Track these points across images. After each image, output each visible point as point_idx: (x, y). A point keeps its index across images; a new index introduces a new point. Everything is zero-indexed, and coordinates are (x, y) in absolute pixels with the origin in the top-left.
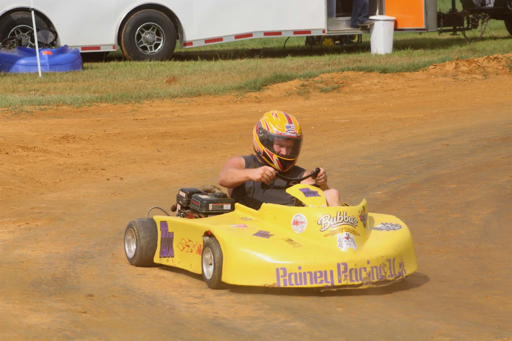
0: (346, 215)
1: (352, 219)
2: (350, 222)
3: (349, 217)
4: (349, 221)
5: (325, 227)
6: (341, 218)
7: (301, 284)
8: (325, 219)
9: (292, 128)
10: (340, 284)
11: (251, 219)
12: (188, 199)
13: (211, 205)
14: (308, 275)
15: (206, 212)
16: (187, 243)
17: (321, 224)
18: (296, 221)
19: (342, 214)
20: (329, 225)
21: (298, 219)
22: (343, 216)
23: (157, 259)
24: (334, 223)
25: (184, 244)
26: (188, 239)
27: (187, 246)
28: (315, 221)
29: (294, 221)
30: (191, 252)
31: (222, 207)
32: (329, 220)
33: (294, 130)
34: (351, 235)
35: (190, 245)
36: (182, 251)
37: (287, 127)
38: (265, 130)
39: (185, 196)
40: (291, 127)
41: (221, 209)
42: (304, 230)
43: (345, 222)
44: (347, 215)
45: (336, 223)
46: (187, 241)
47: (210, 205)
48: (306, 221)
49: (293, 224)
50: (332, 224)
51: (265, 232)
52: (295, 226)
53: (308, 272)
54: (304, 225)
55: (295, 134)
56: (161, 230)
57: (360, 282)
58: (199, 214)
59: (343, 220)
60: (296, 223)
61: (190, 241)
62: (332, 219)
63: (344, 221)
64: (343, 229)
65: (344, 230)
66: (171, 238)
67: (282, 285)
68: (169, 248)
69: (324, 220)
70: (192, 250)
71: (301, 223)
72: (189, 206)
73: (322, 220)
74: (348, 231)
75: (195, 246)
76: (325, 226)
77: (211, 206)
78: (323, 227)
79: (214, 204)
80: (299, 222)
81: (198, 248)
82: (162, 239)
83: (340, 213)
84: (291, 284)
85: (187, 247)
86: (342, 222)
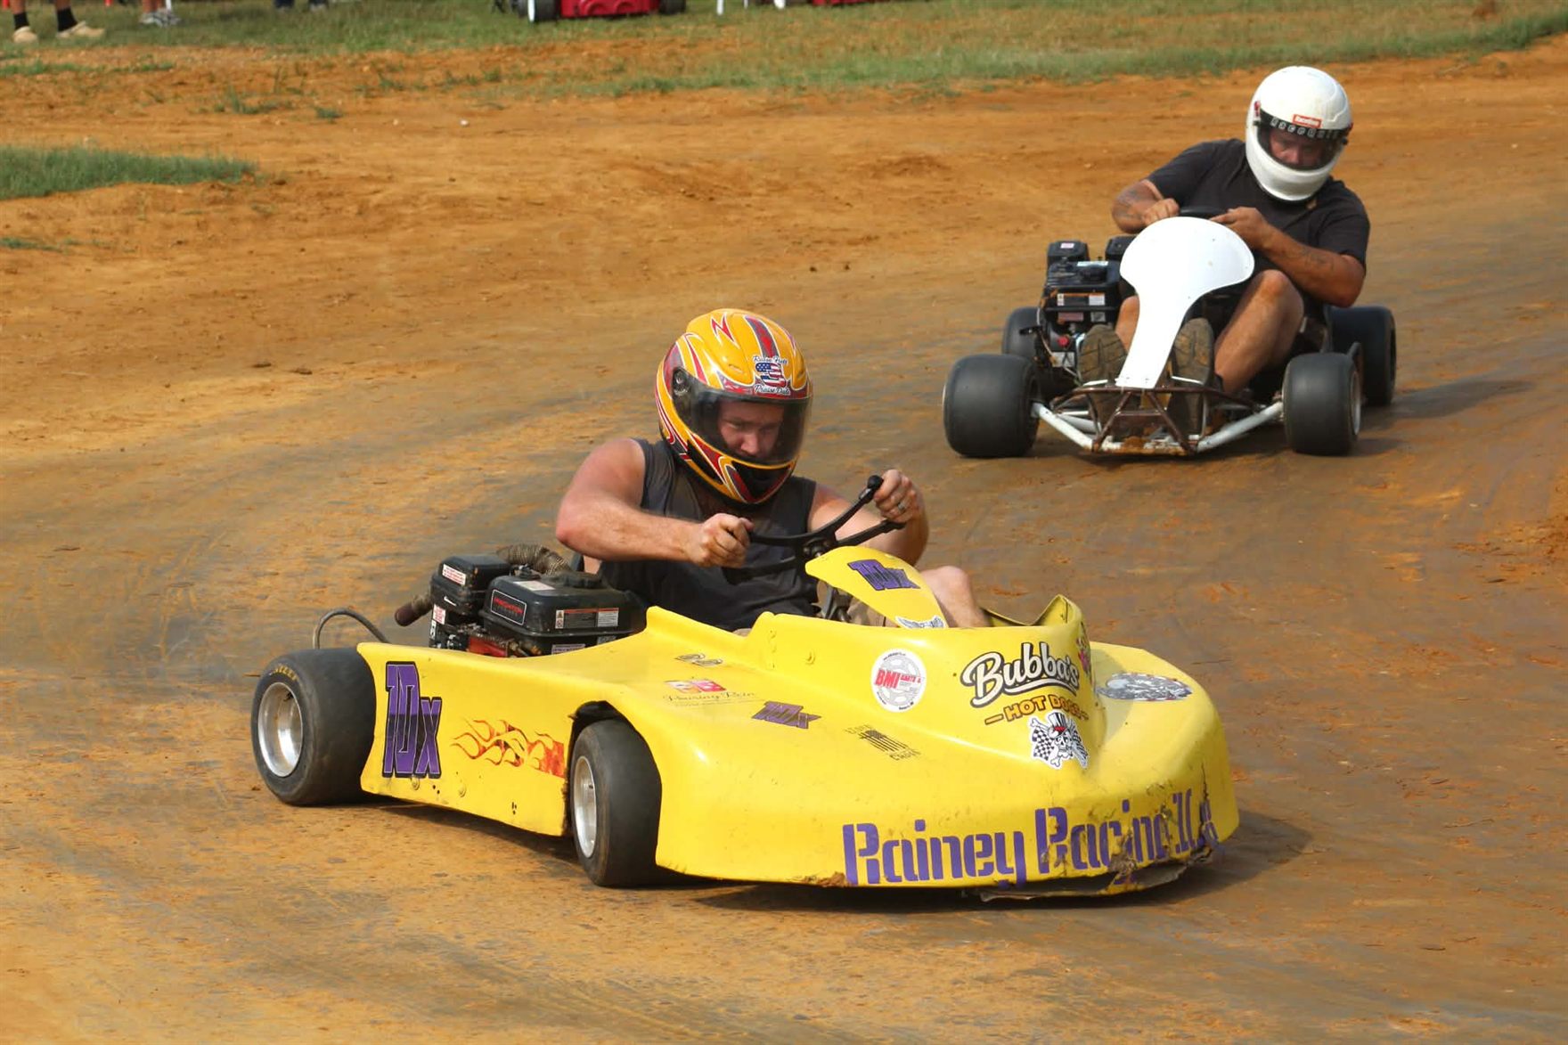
0: (1048, 656)
1: (1065, 666)
2: (1062, 676)
3: (1056, 662)
4: (1057, 674)
5: (985, 694)
6: (1034, 663)
7: (925, 876)
8: (986, 666)
9: (775, 371)
10: (1044, 876)
11: (718, 663)
12: (474, 592)
13: (563, 612)
14: (946, 849)
15: (546, 635)
16: (498, 735)
17: (974, 683)
18: (889, 673)
19: (1036, 651)
20: (999, 685)
21: (895, 666)
22: (1041, 658)
23: (372, 780)
24: (1016, 682)
25: (487, 737)
26: (505, 722)
27: (498, 743)
28: (955, 675)
29: (881, 671)
30: (515, 764)
31: (594, 618)
32: (997, 672)
33: (782, 377)
34: (1070, 720)
35: (510, 743)
36: (474, 758)
37: (760, 367)
38: (690, 376)
39: (463, 583)
40: (773, 367)
41: (589, 625)
42: (915, 701)
43: (1049, 677)
44: (1050, 654)
45: (1020, 679)
46: (501, 728)
47: (558, 612)
48: (923, 673)
49: (877, 683)
50: (1010, 683)
51: (787, 707)
52: (885, 690)
53: (946, 839)
54: (914, 685)
55: (784, 389)
56: (388, 689)
57: (1103, 869)
58: (523, 640)
59: (1043, 671)
60: (887, 679)
61: (511, 729)
62: (1007, 669)
63: (1044, 676)
64: (1045, 700)
65: (1047, 703)
66: (427, 717)
67: (863, 880)
68: (419, 747)
69: (981, 669)
70: (517, 757)
71: (906, 678)
72: (482, 613)
73: (975, 671)
74: (1059, 705)
75: (532, 746)
76: (988, 690)
77: (560, 615)
78: (981, 694)
79: (569, 611)
80: (899, 674)
81: (548, 752)
82: (391, 717)
83: (1032, 647)
84: (891, 877)
85: (498, 748)
86: (1039, 678)
